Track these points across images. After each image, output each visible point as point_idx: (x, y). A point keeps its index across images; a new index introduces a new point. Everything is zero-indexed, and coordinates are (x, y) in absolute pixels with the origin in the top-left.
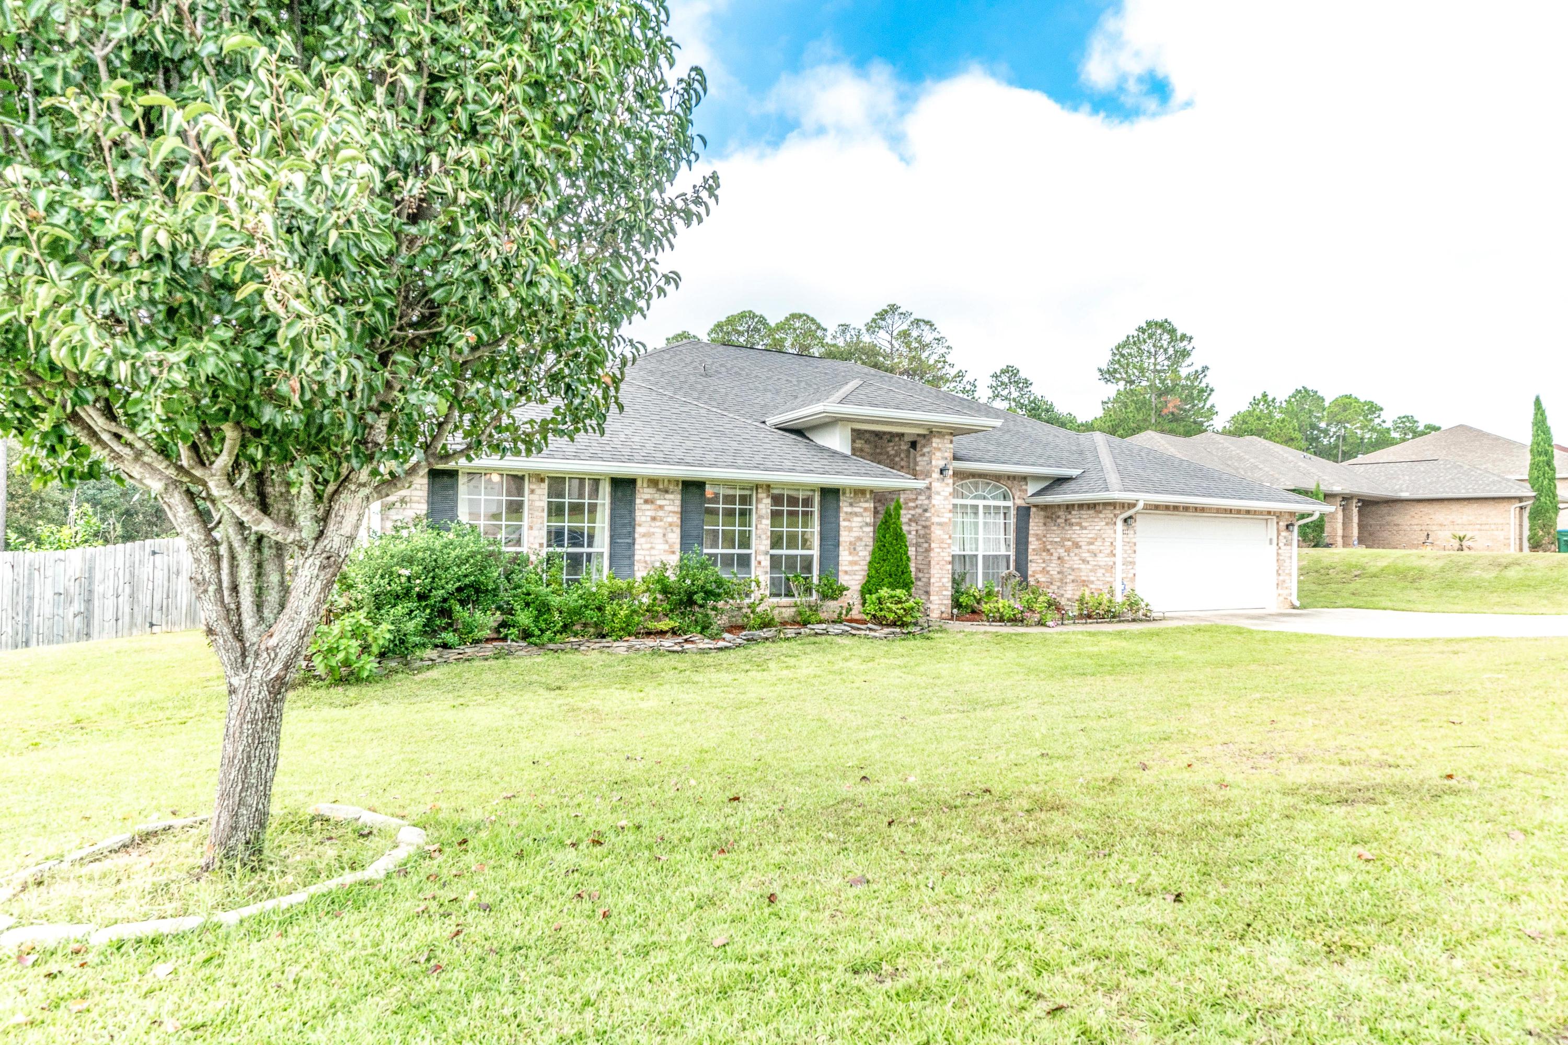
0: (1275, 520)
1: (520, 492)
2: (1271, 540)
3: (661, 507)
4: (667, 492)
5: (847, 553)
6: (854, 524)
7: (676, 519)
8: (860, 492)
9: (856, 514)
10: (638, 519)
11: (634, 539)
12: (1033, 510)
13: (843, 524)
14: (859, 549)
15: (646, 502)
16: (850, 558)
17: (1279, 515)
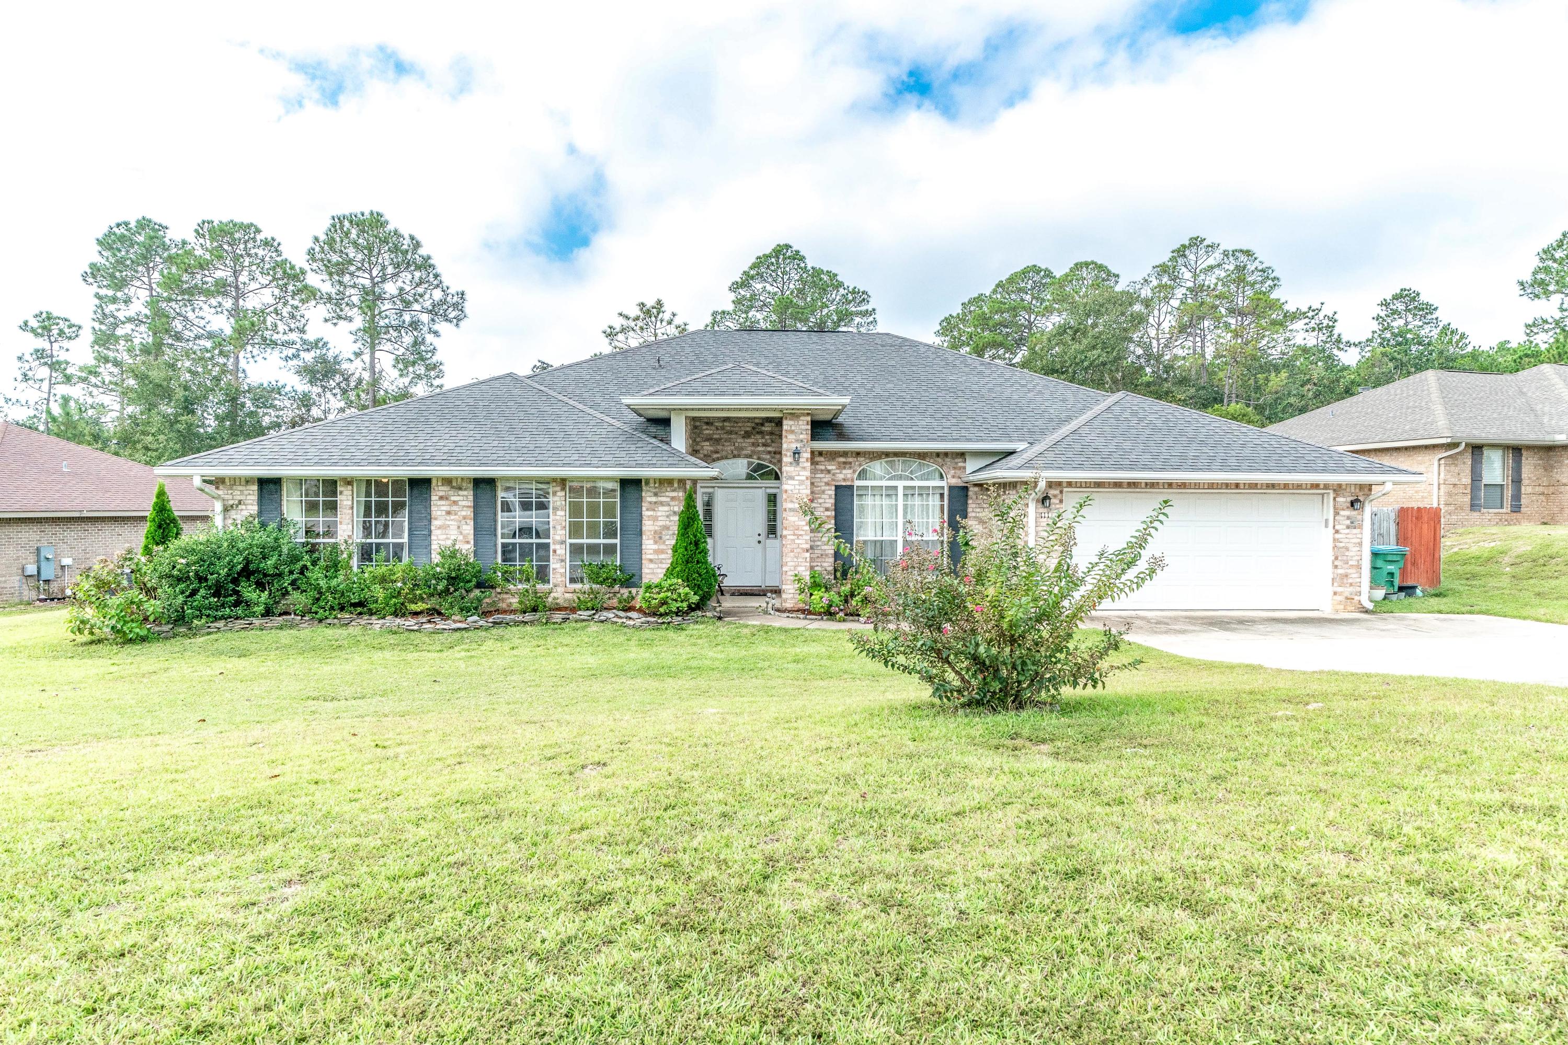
0: (1332, 495)
1: (334, 493)
2: (1327, 521)
3: (455, 503)
4: (460, 489)
5: (651, 542)
6: (659, 514)
7: (469, 513)
8: (665, 483)
9: (662, 504)
10: (434, 514)
11: (430, 531)
12: (973, 490)
13: (646, 513)
14: (664, 538)
15: (441, 498)
16: (656, 547)
17: (1338, 489)
